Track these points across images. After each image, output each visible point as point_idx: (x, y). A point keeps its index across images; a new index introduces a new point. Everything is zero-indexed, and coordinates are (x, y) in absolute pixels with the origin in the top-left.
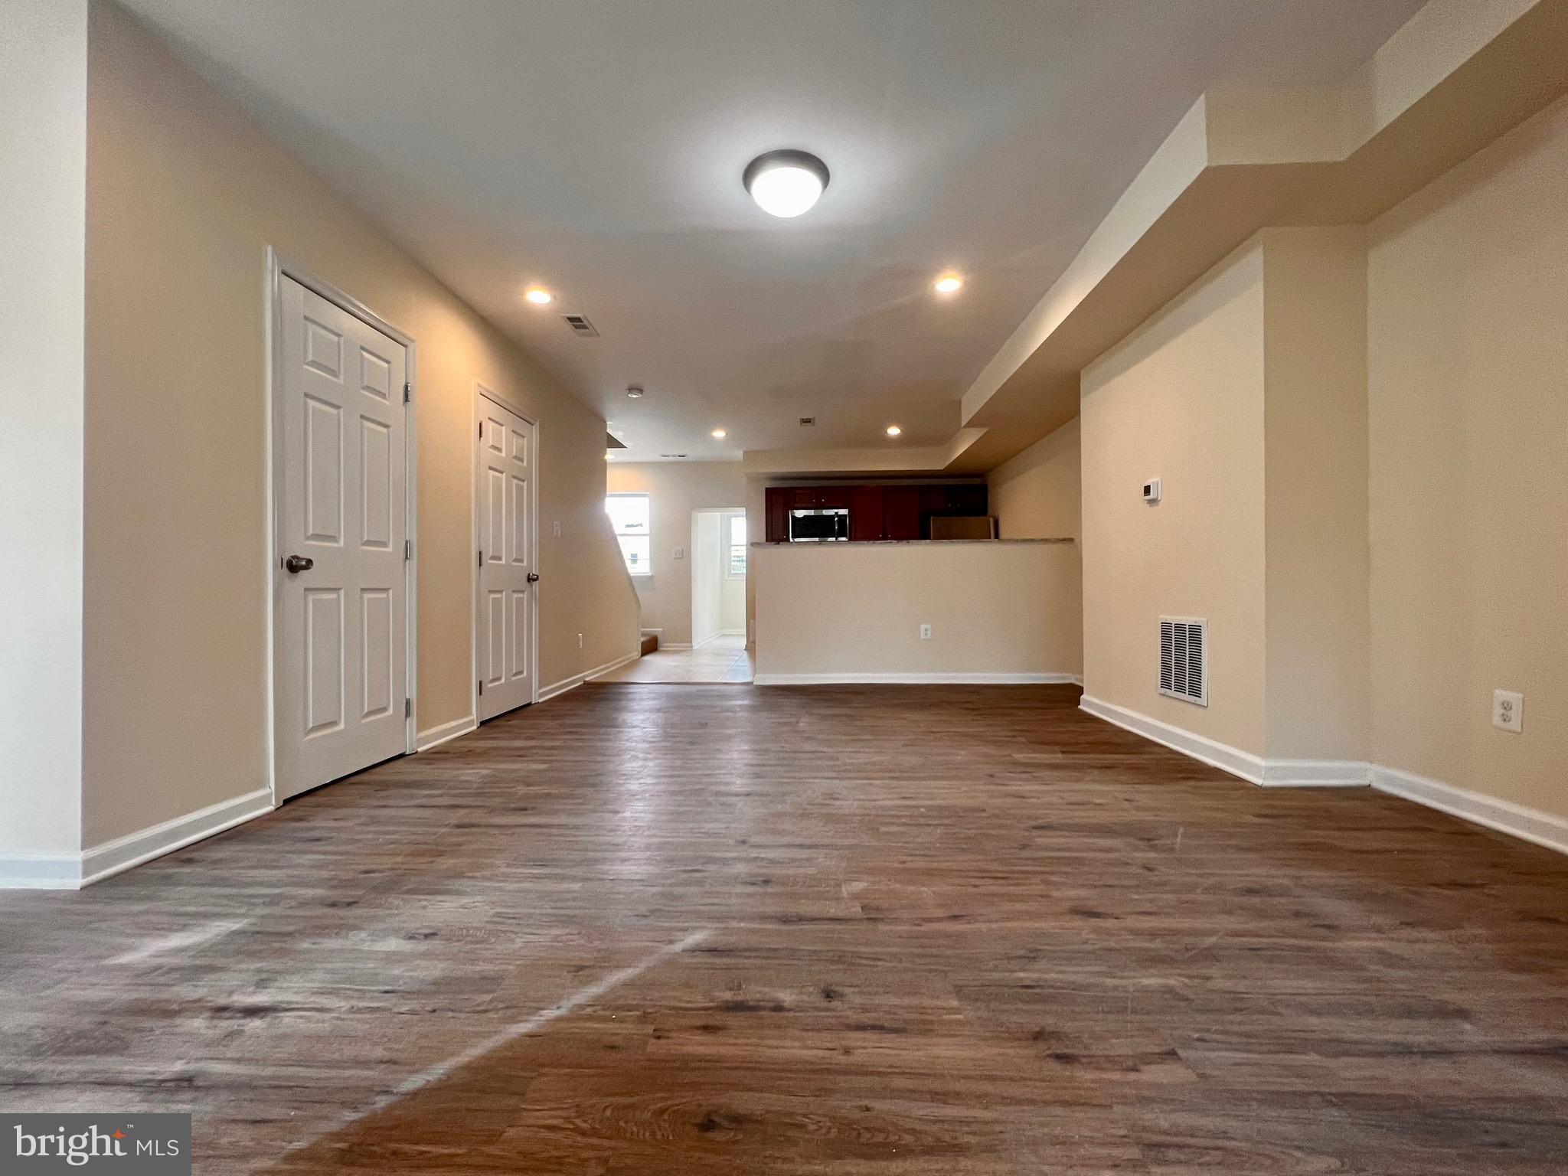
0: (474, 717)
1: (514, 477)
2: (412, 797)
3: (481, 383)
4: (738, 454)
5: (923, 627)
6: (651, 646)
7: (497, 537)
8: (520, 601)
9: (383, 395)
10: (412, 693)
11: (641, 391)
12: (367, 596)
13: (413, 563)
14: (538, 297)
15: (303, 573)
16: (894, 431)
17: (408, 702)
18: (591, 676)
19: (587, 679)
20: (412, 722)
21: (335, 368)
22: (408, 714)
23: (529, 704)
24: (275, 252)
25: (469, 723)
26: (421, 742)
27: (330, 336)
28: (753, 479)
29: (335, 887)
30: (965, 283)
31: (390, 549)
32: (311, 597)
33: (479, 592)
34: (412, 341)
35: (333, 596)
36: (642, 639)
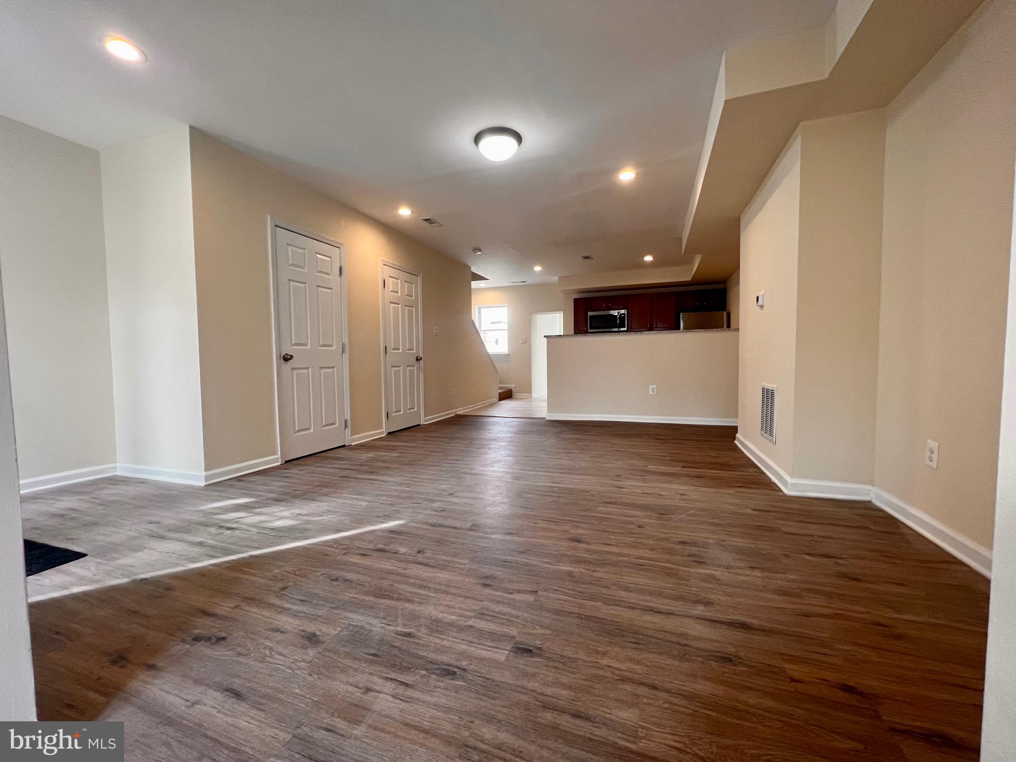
0: (384, 430)
1: (406, 306)
2: (333, 464)
3: (384, 259)
4: (556, 279)
5: (651, 387)
6: (507, 395)
7: (397, 340)
8: (411, 372)
9: (328, 274)
10: (348, 416)
11: (480, 250)
12: (323, 371)
13: (346, 355)
14: (405, 212)
15: (290, 361)
16: (648, 258)
17: (346, 421)
18: (460, 412)
19: (458, 413)
20: (348, 431)
21: (303, 265)
22: (346, 427)
23: (419, 425)
24: (271, 217)
25: (382, 432)
26: (353, 440)
27: (299, 250)
28: (566, 293)
29: (281, 494)
30: (637, 174)
31: (334, 348)
32: (295, 372)
33: (385, 368)
34: (342, 245)
35: (306, 371)
36: (500, 391)
